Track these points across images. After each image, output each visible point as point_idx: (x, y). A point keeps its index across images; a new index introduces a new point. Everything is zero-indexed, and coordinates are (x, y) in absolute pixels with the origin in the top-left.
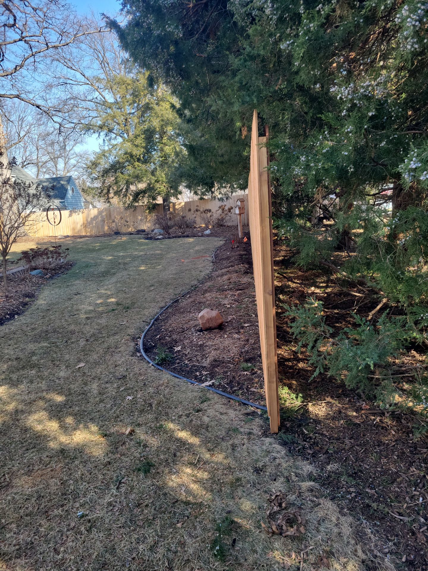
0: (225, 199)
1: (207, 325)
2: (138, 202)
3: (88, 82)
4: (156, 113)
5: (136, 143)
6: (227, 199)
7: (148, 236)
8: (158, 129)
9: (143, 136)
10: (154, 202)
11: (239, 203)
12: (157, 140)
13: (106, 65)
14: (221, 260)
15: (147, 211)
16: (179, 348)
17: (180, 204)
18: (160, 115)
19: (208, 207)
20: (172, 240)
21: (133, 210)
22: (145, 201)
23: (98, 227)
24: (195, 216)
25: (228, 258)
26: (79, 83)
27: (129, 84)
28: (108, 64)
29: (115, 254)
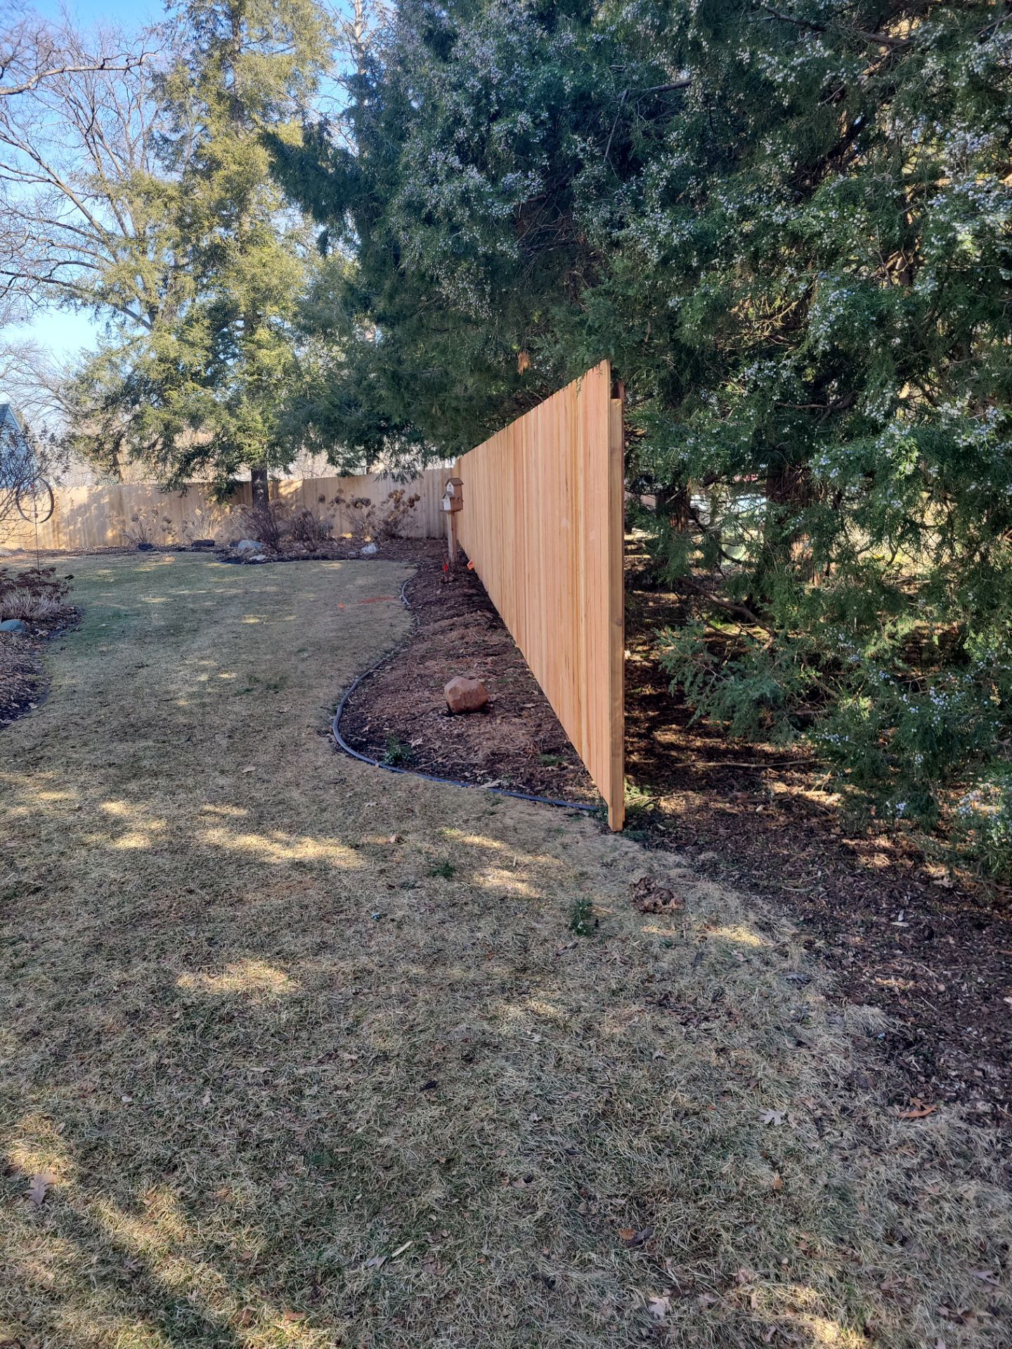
0: (408, 477)
1: (463, 705)
2: (189, 476)
3: (48, 177)
4: (238, 272)
5: (190, 338)
6: (413, 477)
7: (229, 556)
8: (243, 309)
9: (207, 322)
10: (231, 477)
11: (450, 488)
12: (239, 334)
13: (97, 139)
14: (427, 603)
15: (214, 499)
16: (419, 741)
17: (291, 483)
18: (249, 277)
19: (362, 493)
20: (292, 565)
21: (178, 493)
22: (206, 474)
23: (90, 533)
24: (331, 512)
25: (440, 602)
26: (25, 177)
27: (172, 199)
28: (101, 137)
29: (173, 591)
